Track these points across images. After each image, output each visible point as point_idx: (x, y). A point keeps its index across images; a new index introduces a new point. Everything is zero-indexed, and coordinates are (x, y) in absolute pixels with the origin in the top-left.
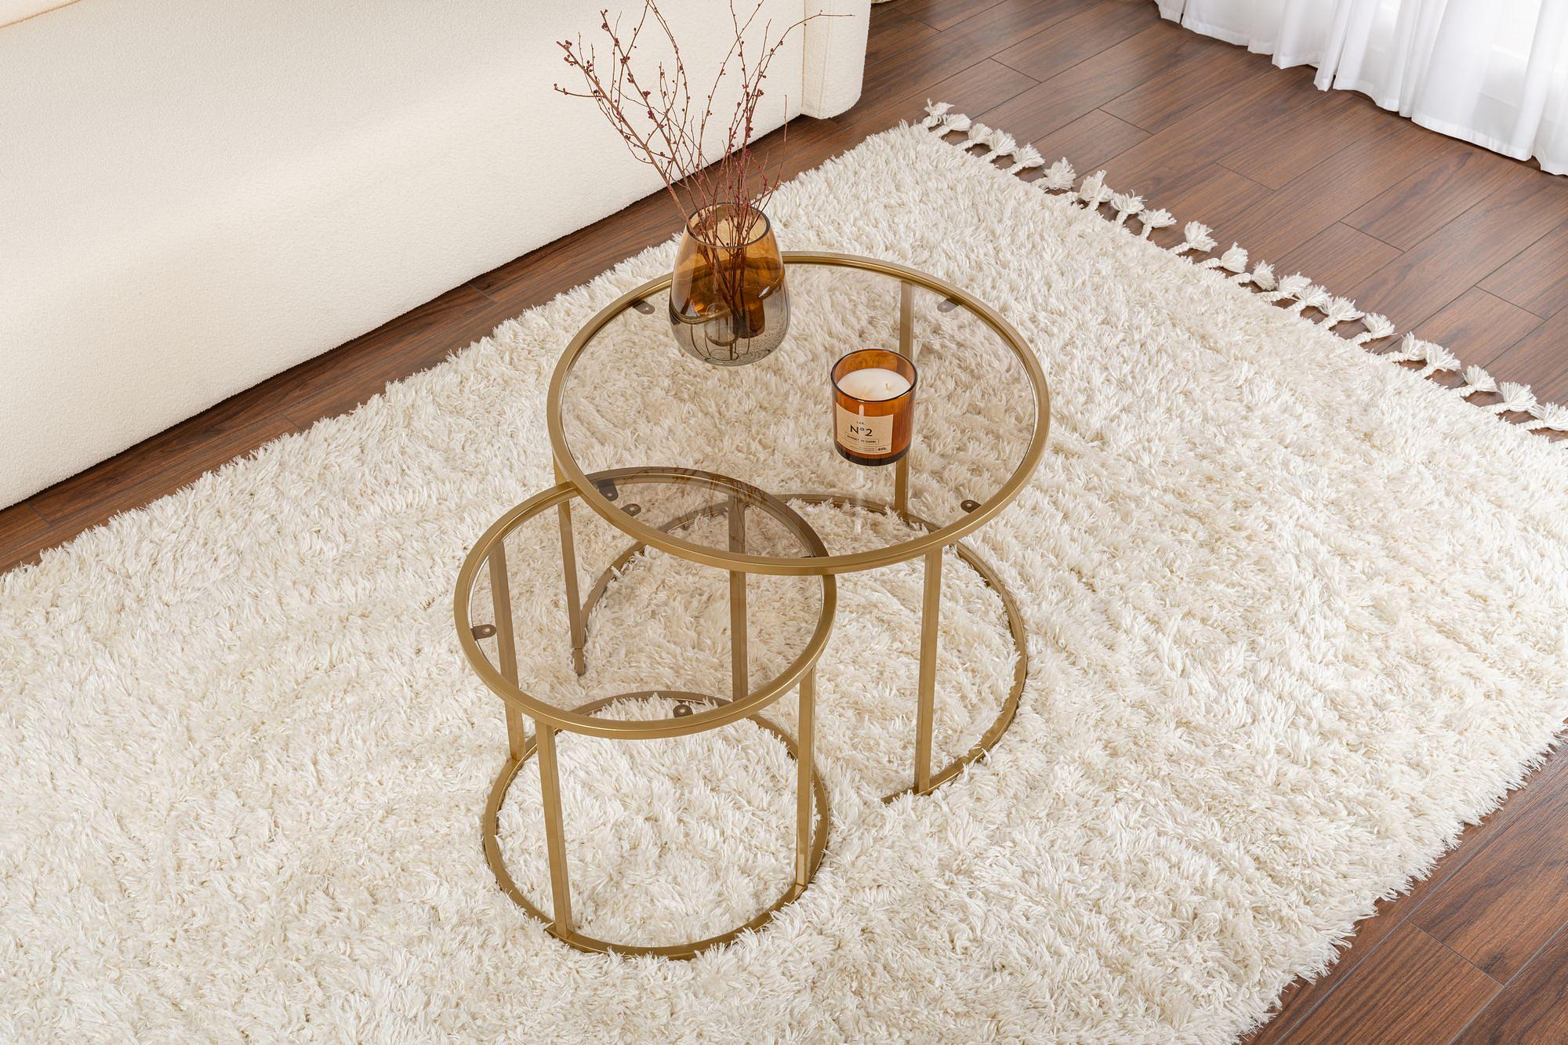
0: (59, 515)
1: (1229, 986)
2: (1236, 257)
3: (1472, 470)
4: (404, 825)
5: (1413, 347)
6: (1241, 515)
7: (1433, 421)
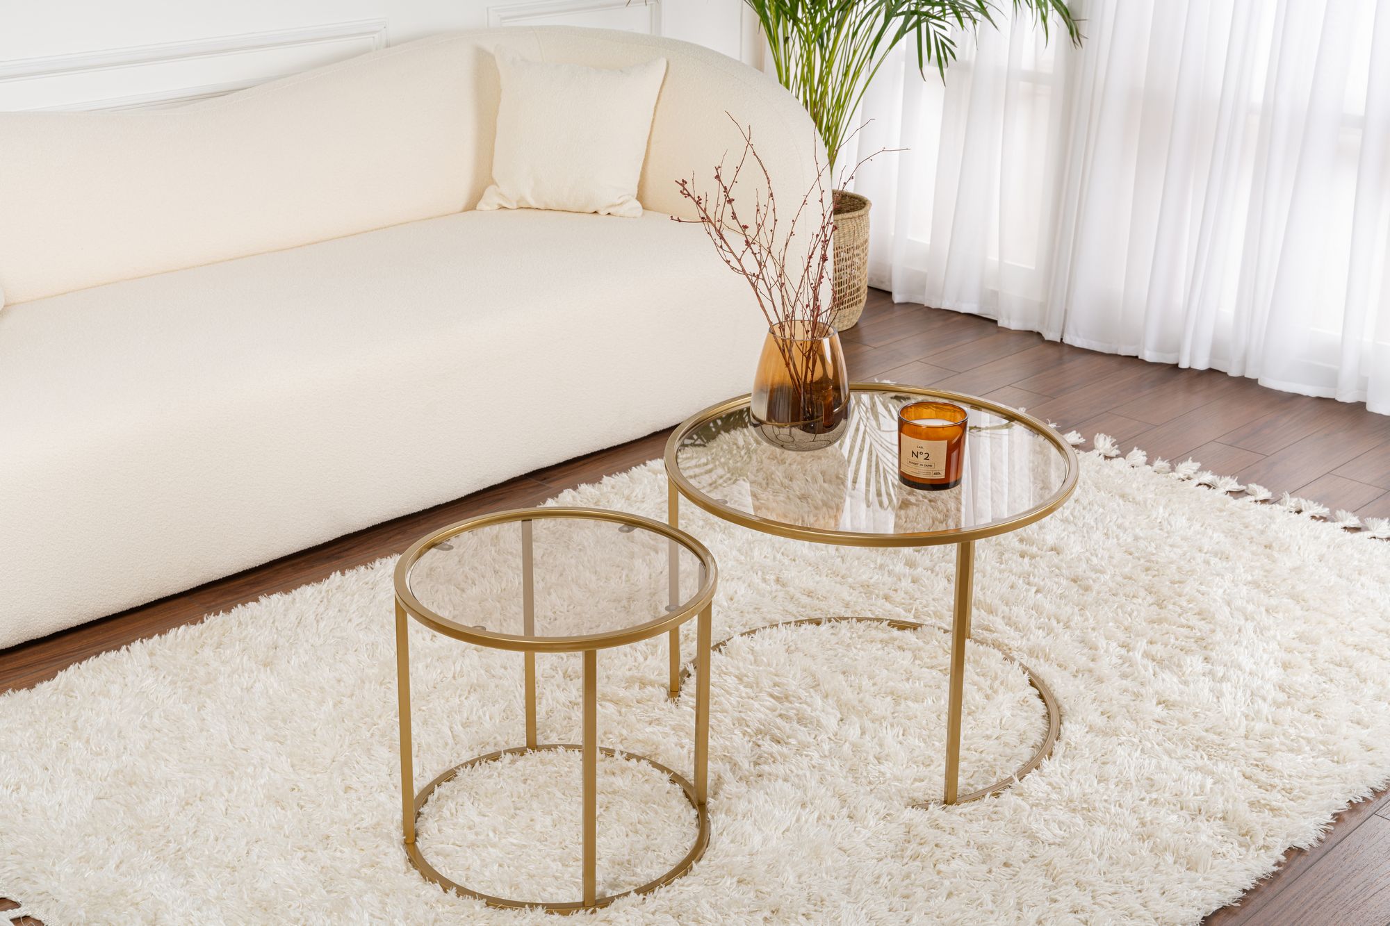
0: (213, 603)
1: (1239, 849)
2: (1138, 456)
3: (1356, 563)
4: (532, 765)
5: (1291, 502)
6: (1179, 587)
7: (1317, 538)
